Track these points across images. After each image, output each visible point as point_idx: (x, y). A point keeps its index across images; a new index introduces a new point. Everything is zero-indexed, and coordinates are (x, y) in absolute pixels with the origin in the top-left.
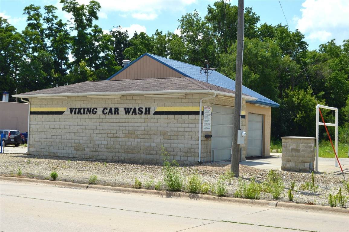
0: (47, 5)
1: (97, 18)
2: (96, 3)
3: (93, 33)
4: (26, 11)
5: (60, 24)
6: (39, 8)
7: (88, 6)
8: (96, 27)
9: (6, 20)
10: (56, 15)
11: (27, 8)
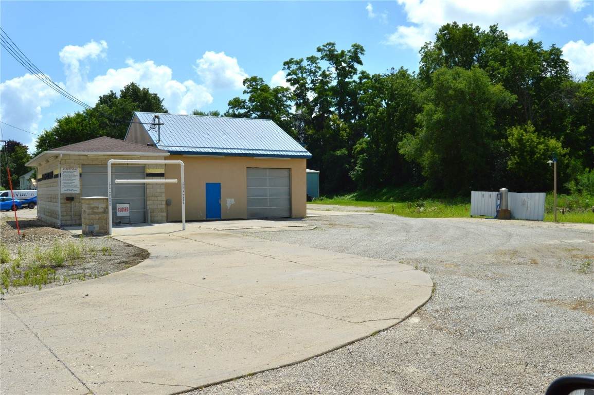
0: (309, 57)
1: (360, 63)
2: (359, 46)
3: (358, 81)
4: (286, 67)
5: (324, 75)
6: (302, 60)
7: (349, 51)
8: (363, 73)
9: (261, 79)
10: (319, 65)
11: (285, 64)
